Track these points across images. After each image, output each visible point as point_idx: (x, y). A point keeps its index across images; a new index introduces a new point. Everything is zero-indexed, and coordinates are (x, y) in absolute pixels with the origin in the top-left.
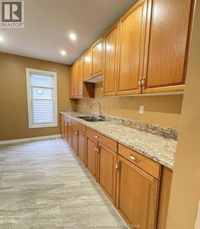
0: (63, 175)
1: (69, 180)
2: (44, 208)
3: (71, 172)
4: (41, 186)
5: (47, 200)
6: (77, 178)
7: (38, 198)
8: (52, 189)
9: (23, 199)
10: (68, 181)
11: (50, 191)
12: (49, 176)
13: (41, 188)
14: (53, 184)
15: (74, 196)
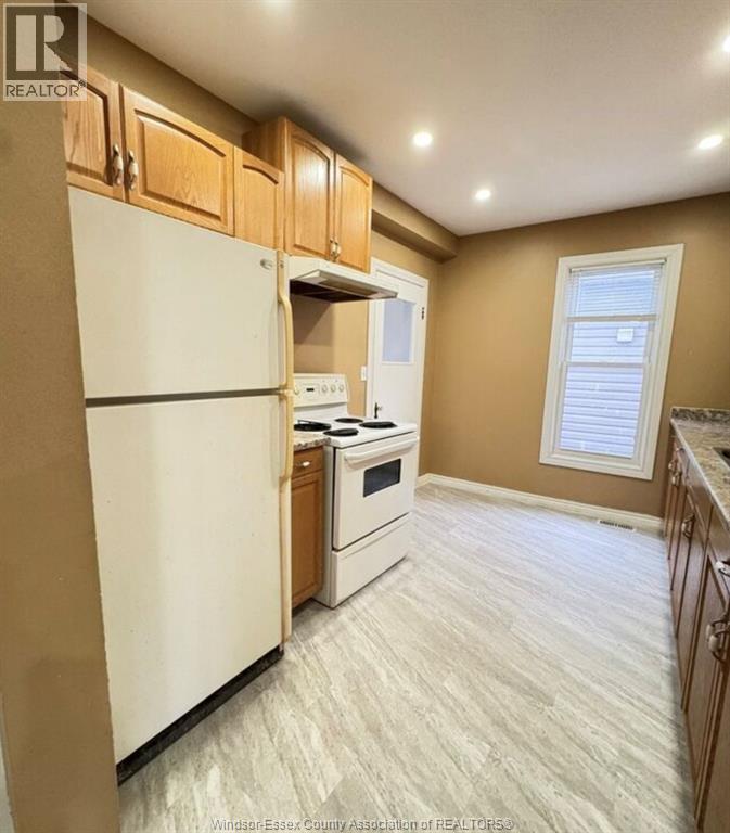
0: (568, 669)
1: (581, 702)
2: (452, 710)
3: (610, 681)
4: (481, 648)
5: (472, 698)
6: (621, 726)
7: (454, 671)
8: (504, 683)
9: (425, 645)
10: (573, 705)
11: (497, 682)
12: (522, 637)
13: (478, 654)
14: (518, 669)
15: (558, 771)
